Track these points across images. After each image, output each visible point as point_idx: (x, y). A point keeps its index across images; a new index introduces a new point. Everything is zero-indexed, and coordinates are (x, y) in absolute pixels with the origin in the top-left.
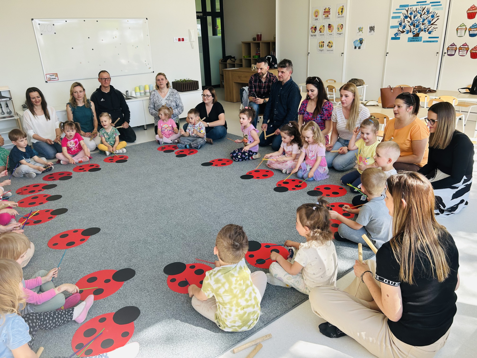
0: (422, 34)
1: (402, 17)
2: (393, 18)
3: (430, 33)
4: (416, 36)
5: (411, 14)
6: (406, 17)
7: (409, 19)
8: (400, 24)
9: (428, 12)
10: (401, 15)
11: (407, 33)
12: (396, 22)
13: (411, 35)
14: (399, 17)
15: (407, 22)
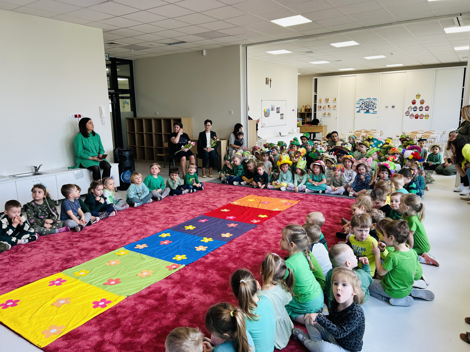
0: (370, 110)
1: (361, 104)
2: (357, 104)
3: (373, 110)
4: (368, 111)
5: (365, 102)
6: (363, 104)
7: (364, 105)
8: (360, 106)
9: (372, 102)
10: (360, 103)
11: (364, 110)
12: (358, 106)
13: (365, 111)
14: (360, 104)
15: (363, 106)
